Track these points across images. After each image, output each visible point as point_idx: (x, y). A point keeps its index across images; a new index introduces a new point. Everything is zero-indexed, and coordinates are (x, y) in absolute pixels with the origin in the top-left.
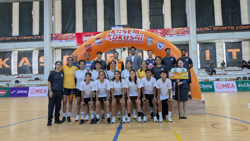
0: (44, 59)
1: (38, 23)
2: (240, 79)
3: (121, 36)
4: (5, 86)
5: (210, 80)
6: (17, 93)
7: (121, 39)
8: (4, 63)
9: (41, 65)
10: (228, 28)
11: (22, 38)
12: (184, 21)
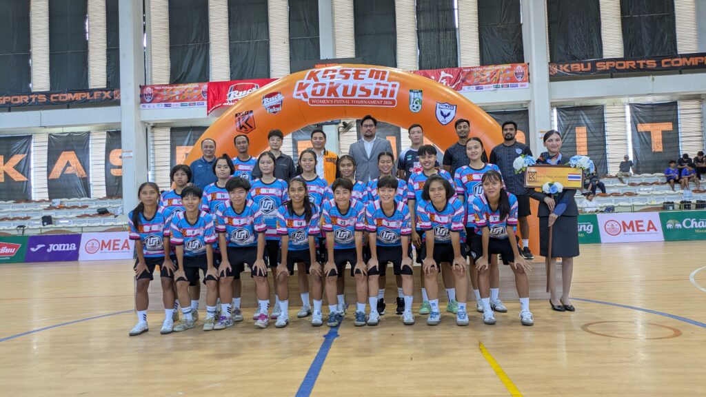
0: (121, 157)
1: (104, 57)
2: (671, 208)
4: (15, 233)
5: (588, 210)
6: (49, 250)
7: (336, 95)
8: (10, 167)
9: (114, 172)
10: (639, 64)
11: (60, 98)
12: (514, 44)
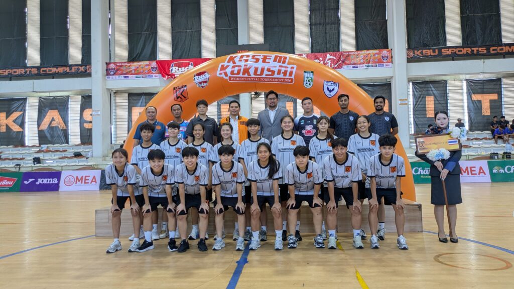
0: (91, 115)
1: (81, 41)
2: (496, 157)
3: (249, 68)
4: (13, 170)
6: (37, 183)
7: (249, 74)
8: (10, 121)
9: (86, 126)
10: (474, 50)
11: (47, 71)
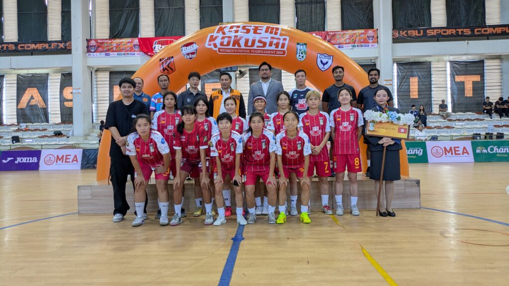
0: (71, 93)
1: (60, 16)
2: (478, 138)
3: (239, 40)
5: (419, 138)
6: (16, 162)
7: (239, 45)
10: (458, 31)
12: (366, 15)
